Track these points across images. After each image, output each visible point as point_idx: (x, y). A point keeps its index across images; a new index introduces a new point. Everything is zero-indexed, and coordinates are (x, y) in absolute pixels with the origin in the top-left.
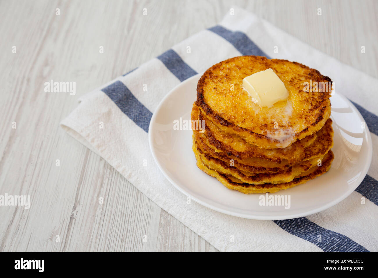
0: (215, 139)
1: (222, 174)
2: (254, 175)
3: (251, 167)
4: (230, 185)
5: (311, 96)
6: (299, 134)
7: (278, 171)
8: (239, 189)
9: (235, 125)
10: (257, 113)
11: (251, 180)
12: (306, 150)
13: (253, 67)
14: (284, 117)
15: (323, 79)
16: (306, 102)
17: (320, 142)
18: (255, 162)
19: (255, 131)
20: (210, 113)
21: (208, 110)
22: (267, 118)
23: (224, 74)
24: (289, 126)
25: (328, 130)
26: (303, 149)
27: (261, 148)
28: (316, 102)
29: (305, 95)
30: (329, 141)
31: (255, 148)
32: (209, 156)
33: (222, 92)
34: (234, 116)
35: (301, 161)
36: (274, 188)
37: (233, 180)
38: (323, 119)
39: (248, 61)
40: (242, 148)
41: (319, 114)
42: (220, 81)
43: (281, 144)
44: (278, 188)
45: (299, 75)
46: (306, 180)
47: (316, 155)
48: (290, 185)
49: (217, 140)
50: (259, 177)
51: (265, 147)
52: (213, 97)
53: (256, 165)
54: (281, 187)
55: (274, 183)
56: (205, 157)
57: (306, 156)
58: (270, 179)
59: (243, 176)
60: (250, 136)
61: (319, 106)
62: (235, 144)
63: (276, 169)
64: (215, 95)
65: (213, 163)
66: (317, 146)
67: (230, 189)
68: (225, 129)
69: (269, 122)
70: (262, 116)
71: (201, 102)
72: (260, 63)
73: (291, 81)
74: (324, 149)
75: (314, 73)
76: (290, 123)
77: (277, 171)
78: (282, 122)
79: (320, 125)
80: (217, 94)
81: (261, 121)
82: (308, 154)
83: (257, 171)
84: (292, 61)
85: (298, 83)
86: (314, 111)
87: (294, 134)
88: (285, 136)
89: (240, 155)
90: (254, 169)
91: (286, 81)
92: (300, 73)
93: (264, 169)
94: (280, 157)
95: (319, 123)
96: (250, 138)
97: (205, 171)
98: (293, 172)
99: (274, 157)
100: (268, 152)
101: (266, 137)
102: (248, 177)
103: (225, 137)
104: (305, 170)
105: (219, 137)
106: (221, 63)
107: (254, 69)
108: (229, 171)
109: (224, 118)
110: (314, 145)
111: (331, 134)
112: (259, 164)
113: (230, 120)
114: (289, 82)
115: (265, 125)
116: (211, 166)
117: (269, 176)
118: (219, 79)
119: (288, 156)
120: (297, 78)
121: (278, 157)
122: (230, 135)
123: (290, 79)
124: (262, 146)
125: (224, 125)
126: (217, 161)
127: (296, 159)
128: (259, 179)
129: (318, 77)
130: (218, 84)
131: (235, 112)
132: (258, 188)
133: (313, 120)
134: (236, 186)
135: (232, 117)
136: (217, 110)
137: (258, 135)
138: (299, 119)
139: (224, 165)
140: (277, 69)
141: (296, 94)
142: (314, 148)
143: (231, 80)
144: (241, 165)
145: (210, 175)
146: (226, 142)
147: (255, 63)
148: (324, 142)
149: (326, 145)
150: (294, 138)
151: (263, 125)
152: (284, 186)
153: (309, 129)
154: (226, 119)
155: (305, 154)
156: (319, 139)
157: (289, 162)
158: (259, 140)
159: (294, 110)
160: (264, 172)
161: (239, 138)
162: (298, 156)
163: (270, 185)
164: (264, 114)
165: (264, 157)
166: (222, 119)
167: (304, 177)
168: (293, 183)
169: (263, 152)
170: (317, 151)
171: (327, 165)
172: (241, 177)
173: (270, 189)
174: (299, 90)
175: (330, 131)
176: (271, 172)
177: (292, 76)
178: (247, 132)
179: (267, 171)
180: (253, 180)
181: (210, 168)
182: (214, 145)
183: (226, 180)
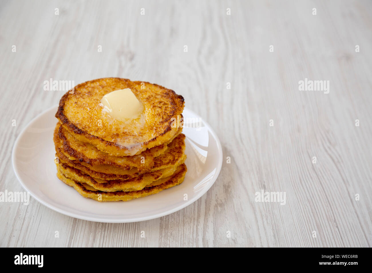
0: (70, 148)
1: (77, 182)
2: (106, 182)
3: (101, 174)
4: (84, 193)
5: (163, 111)
6: (147, 143)
7: (128, 178)
8: (93, 196)
9: (87, 133)
10: (111, 124)
11: (103, 186)
12: (155, 159)
13: (115, 87)
14: (136, 128)
15: (177, 98)
16: (158, 116)
17: (171, 154)
18: (106, 170)
19: (106, 139)
20: (66, 123)
21: (65, 120)
22: (120, 129)
23: (87, 91)
24: (139, 136)
25: (180, 144)
26: (152, 158)
27: (111, 156)
28: (167, 116)
29: (158, 110)
30: (179, 153)
31: (106, 156)
32: (66, 165)
33: (81, 106)
34: (88, 126)
35: (150, 169)
36: (126, 196)
37: (88, 188)
38: (171, 130)
39: (112, 82)
40: (94, 155)
41: (168, 126)
42: (81, 97)
43: (129, 151)
44: (130, 196)
45: (156, 94)
46: (158, 190)
47: (166, 165)
48: (142, 193)
49: (72, 148)
50: (110, 184)
51: (114, 154)
52: (72, 110)
53: (107, 172)
54: (133, 195)
55: (126, 191)
56: (62, 166)
57: (156, 165)
58: (120, 186)
59: (95, 182)
60: (101, 143)
61: (169, 119)
62: (88, 151)
63: (126, 176)
64: (75, 108)
65: (69, 171)
66: (168, 157)
67: (85, 197)
68: (79, 137)
69: (121, 132)
70: (115, 127)
71: (60, 113)
72: (123, 84)
73: (147, 98)
74: (174, 160)
75: (169, 93)
76: (141, 133)
77: (126, 178)
78: (133, 132)
79: (169, 136)
80: (77, 107)
81: (114, 131)
82: (158, 164)
83: (107, 178)
84: (153, 83)
85: (153, 100)
86: (164, 124)
87: (142, 143)
88: (134, 144)
89: (91, 162)
90: (104, 176)
91: (143, 98)
92: (157, 93)
93: (114, 175)
94: (129, 165)
95: (167, 134)
96: (101, 146)
97: (64, 181)
98: (143, 180)
99: (123, 164)
100: (119, 160)
101: (115, 144)
102: (100, 184)
103: (79, 145)
104: (156, 178)
105: (74, 146)
106: (87, 83)
107: (116, 88)
108: (83, 179)
109: (78, 127)
110: (165, 156)
111: (183, 147)
112: (110, 171)
113: (84, 129)
114: (146, 99)
115: (117, 134)
116: (68, 175)
117: (120, 183)
118: (81, 95)
119: (137, 164)
120: (154, 96)
121: (128, 164)
122: (85, 144)
123: (147, 96)
124: (112, 153)
125: (77, 133)
126: (72, 169)
127: (146, 167)
128: (110, 186)
129: (173, 96)
130: (79, 99)
131: (90, 122)
132: (110, 196)
133: (162, 130)
134: (89, 193)
135: (86, 126)
136: (73, 121)
137: (108, 142)
138: (149, 130)
139: (79, 173)
140: (137, 89)
141: (149, 109)
142: (165, 159)
143: (92, 96)
144: (92, 171)
145: (68, 185)
146: (79, 150)
147: (118, 83)
148: (175, 154)
149: (176, 157)
150: (142, 146)
151: (115, 134)
152: (136, 194)
153: (157, 139)
154: (80, 128)
155: (155, 162)
156: (171, 151)
157: (138, 170)
158: (109, 147)
159: (147, 122)
160: (115, 179)
161: (92, 147)
162: (147, 164)
163: (123, 193)
164: (117, 125)
165: (114, 164)
166: (76, 128)
167: (155, 186)
168: (144, 192)
169: (114, 159)
170: (167, 161)
171: (179, 176)
172: (93, 184)
173: (122, 197)
174: (153, 106)
175: (182, 145)
176: (121, 179)
177: (150, 94)
178: (98, 140)
179: (117, 178)
180: (104, 187)
181: (66, 177)
182: (68, 152)
183: (81, 188)
